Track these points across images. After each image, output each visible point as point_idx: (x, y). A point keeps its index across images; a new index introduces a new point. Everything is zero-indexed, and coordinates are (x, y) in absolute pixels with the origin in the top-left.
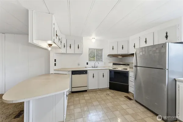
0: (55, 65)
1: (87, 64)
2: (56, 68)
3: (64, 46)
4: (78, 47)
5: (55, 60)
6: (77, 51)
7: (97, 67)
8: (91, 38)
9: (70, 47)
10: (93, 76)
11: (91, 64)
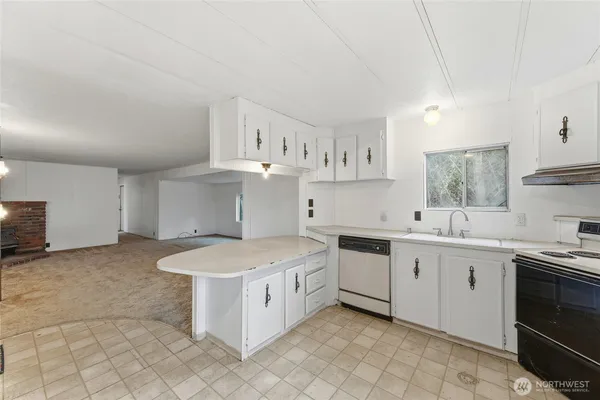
0: (311, 214)
1: (418, 216)
2: (312, 222)
3: (326, 161)
4: (369, 157)
5: (311, 203)
6: (367, 171)
7: (462, 235)
8: (420, 109)
9: (345, 160)
10: (417, 268)
11: (436, 217)
